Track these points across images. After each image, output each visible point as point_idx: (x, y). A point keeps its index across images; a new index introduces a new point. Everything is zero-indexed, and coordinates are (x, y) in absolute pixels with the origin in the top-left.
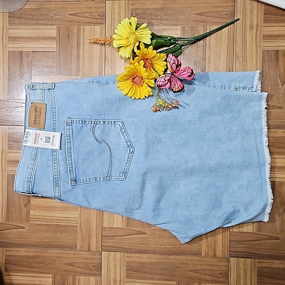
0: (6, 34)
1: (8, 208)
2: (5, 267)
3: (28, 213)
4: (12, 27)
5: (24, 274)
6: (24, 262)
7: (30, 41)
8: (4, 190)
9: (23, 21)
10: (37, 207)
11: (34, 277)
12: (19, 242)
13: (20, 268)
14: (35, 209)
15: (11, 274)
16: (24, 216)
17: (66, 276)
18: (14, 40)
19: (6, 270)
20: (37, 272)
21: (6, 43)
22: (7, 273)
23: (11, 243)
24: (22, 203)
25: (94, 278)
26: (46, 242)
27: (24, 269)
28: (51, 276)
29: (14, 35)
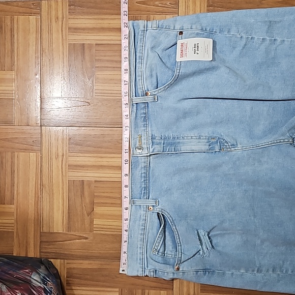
0: (66, 25)
1: (69, 217)
2: (67, 280)
3: (92, 222)
4: (72, 17)
5: (87, 289)
6: (87, 275)
7: (93, 33)
8: (65, 197)
9: (85, 10)
10: (102, 216)
11: (99, 291)
12: (81, 254)
13: (83, 282)
14: (99, 218)
15: (73, 288)
16: (87, 226)
17: (135, 291)
18: (75, 31)
19: (68, 284)
20: (103, 286)
21: (66, 35)
22: (69, 288)
23: (72, 255)
24: (85, 212)
25: (166, 292)
26: (112, 253)
27: (88, 282)
28: (118, 290)
29: (75, 26)
